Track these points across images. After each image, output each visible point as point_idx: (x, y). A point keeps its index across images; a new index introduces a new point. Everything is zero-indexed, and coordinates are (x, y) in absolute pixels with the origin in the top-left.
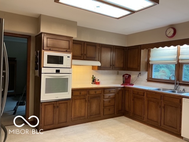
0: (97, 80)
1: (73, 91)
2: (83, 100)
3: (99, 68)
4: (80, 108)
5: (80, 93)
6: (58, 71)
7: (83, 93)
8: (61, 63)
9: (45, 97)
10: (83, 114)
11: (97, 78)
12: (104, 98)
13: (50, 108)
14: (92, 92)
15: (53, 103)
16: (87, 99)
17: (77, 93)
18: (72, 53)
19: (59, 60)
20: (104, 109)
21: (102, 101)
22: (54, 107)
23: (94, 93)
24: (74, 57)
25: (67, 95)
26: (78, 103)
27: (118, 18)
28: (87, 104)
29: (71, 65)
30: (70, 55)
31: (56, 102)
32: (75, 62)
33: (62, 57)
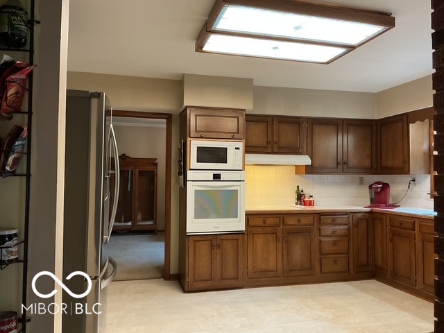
0: (307, 196)
1: (249, 215)
2: (271, 237)
3: (310, 170)
4: (266, 253)
5: (264, 222)
6: (217, 177)
7: (270, 221)
8: (224, 161)
9: (195, 225)
10: (272, 265)
11: (308, 192)
12: (320, 235)
13: (204, 247)
14: (291, 221)
15: (210, 237)
16: (280, 234)
17: (258, 221)
18: (244, 141)
19: (219, 156)
20: (321, 259)
21: (316, 241)
22: (212, 246)
23: (297, 223)
24: (249, 149)
25: (238, 224)
26: (259, 241)
27: (328, 63)
28: (280, 245)
29: (244, 165)
30: (241, 145)
31: (215, 237)
32: (253, 158)
33: (225, 150)
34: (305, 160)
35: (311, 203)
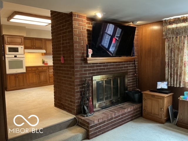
0: (46, 62)
1: (27, 68)
2: (34, 73)
3: (46, 54)
4: (33, 78)
5: (32, 69)
6: (15, 56)
7: (33, 69)
8: (18, 51)
9: (9, 71)
10: (35, 81)
11: (46, 60)
12: (49, 72)
13: (13, 78)
14: (40, 69)
15: (15, 75)
16: (37, 73)
17: (30, 69)
18: (24, 45)
19: (16, 50)
20: (49, 79)
21: (48, 74)
22: (15, 77)
23: (42, 69)
24: (26, 48)
25: (24, 70)
26: (30, 75)
27: (46, 26)
28: (37, 76)
29: (24, 53)
30: (23, 47)
32: (27, 51)
33: (18, 48)
34: (44, 51)
35: (47, 64)
